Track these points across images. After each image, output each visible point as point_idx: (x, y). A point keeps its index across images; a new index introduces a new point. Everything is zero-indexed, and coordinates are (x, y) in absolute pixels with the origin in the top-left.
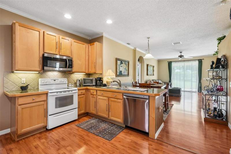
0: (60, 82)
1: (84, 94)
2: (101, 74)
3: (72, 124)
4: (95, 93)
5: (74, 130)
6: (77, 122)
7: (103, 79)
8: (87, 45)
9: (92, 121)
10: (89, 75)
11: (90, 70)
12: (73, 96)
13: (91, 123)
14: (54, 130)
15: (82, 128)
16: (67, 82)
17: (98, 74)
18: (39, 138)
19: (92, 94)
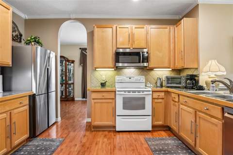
0: (136, 80)
1: (163, 99)
2: (197, 69)
3: (141, 135)
4: (177, 100)
5: (138, 143)
6: (149, 133)
7: (198, 77)
8: (171, 28)
9: (170, 142)
10: (179, 71)
11: (176, 65)
12: (144, 98)
13: (165, 144)
14: (121, 133)
15: (148, 145)
16: (144, 81)
17: (192, 70)
18: (105, 136)
19: (173, 101)
